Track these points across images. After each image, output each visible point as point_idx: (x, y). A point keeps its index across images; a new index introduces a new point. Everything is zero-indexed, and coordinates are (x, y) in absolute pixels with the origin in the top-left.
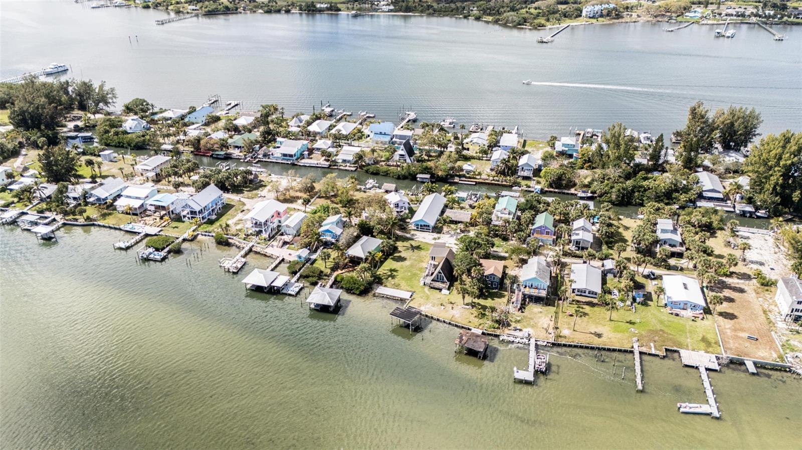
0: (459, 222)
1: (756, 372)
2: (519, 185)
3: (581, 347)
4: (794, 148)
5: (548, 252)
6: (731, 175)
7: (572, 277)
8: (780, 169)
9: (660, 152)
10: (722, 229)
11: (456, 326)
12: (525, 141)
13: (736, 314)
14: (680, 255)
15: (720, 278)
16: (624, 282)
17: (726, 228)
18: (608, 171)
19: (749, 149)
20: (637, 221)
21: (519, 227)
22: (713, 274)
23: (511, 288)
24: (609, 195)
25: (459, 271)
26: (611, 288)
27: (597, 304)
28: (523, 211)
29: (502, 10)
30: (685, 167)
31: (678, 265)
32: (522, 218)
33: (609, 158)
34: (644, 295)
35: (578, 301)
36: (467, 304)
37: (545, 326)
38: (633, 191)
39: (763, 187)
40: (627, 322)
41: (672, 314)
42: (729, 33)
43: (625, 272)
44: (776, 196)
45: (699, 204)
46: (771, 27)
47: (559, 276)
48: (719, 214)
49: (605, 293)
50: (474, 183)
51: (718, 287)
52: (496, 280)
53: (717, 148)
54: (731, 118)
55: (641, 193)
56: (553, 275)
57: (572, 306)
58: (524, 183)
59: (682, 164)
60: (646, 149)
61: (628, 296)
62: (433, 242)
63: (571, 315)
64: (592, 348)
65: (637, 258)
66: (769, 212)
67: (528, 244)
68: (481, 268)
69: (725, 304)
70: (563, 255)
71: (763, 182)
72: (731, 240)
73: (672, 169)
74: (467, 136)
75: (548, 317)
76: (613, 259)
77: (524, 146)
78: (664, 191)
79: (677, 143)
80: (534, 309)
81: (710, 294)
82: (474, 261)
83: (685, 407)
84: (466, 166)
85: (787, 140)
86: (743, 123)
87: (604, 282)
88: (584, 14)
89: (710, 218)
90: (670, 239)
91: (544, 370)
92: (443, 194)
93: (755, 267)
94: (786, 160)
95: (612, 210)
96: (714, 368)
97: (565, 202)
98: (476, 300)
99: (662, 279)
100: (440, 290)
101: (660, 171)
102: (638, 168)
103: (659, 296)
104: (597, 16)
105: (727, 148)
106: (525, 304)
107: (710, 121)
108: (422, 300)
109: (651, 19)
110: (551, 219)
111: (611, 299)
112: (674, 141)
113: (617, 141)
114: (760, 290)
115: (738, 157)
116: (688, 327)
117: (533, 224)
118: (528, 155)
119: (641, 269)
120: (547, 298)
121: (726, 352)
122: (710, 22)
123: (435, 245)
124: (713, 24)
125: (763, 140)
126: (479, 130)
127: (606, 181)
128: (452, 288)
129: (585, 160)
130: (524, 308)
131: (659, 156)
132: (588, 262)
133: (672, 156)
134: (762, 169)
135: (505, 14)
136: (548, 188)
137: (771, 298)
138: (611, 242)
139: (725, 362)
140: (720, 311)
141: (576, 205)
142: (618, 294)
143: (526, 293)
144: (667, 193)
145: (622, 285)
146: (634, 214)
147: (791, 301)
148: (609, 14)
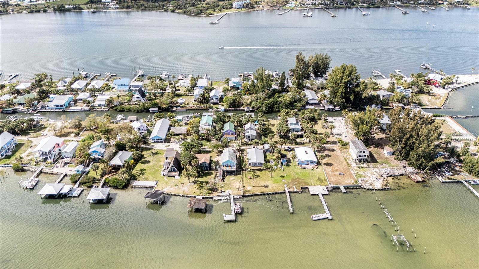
0: (180, 134)
1: (345, 191)
2: (212, 108)
3: (258, 195)
4: (348, 73)
5: (233, 145)
6: (321, 90)
7: (248, 156)
8: (343, 84)
9: (284, 81)
10: (320, 119)
11: (187, 196)
12: (212, 82)
13: (332, 163)
14: (302, 136)
15: (322, 145)
16: (276, 155)
17: (322, 118)
18: (259, 95)
19: (327, 75)
20: (278, 120)
21: (215, 133)
22: (319, 144)
23: (216, 169)
24: (261, 108)
25: (184, 164)
26: (270, 159)
27: (263, 169)
28: (216, 123)
29: (186, 6)
30: (298, 89)
31: (301, 142)
32: (216, 127)
33: (258, 87)
34: (287, 160)
35: (253, 170)
36: (192, 183)
37: (238, 187)
38: (273, 105)
39: (336, 95)
40: (280, 177)
41: (302, 168)
42: (310, 14)
43: (275, 149)
44: (343, 99)
45: (307, 107)
46: (329, 10)
47: (241, 157)
48: (318, 111)
49: (267, 163)
50: (186, 110)
51: (322, 150)
52: (206, 165)
53: (312, 76)
54: (316, 59)
55: (278, 105)
56: (238, 157)
57: (250, 173)
58: (214, 106)
59: (296, 87)
60: (277, 81)
61: (279, 162)
62: (166, 149)
63: (251, 178)
64: (264, 195)
65: (281, 141)
66: (341, 107)
67: (222, 142)
68: (197, 160)
69: (327, 159)
70: (242, 145)
71: (336, 92)
72: (325, 124)
73: (292, 90)
74: (177, 82)
75: (238, 181)
76: (268, 143)
77: (211, 85)
78: (289, 102)
79: (292, 75)
80: (230, 178)
81: (319, 155)
82: (192, 156)
83: (315, 217)
84: (180, 100)
85: (344, 69)
86: (323, 62)
87: (265, 156)
88: (234, 6)
89: (314, 114)
90: (295, 128)
91: (240, 212)
92: (168, 118)
93: (338, 137)
94: (345, 80)
95: (264, 116)
96: (326, 193)
97: (238, 115)
98: (197, 179)
99: (294, 151)
100: (174, 177)
101: (285, 92)
102: (274, 91)
103: (294, 159)
104: (241, 8)
105: (317, 76)
106: (224, 176)
107: (307, 62)
108: (164, 185)
109: (270, 8)
110: (233, 125)
111: (270, 166)
112: (290, 75)
113: (261, 78)
114: (342, 149)
115: (323, 80)
116: (310, 174)
117: (223, 130)
118: (214, 90)
119: (283, 147)
120: (236, 171)
121: (330, 184)
122: (300, 9)
123: (167, 150)
124: (301, 10)
125: (333, 70)
126: (184, 78)
127: (259, 101)
128: (181, 174)
129: (246, 90)
130: (225, 179)
131: (284, 84)
132: (255, 147)
133: (291, 83)
134: (334, 85)
135: (189, 8)
136: (228, 108)
137: (347, 152)
138: (266, 134)
139: (330, 189)
140: (324, 163)
141: (245, 116)
142: (273, 162)
143: (224, 170)
144: (291, 103)
145: (275, 157)
146: (276, 117)
147: (357, 152)
148: (247, 6)
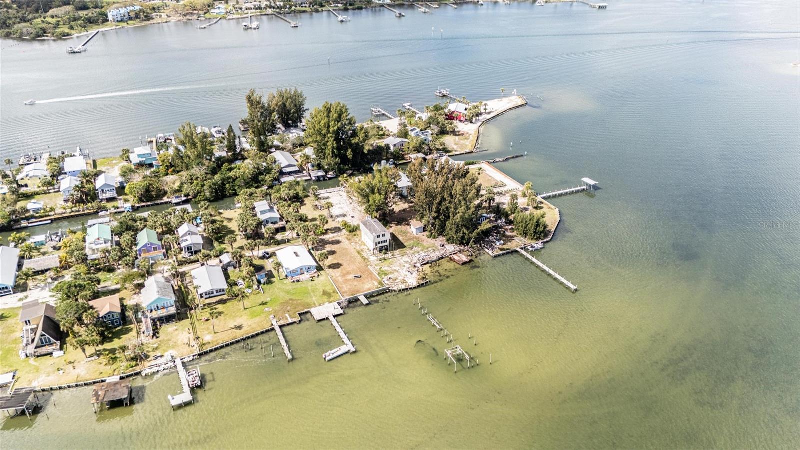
0: (47, 270)
1: (368, 302)
2: (105, 209)
3: (227, 345)
4: (336, 115)
5: (163, 268)
6: (299, 148)
7: (196, 283)
8: (331, 135)
9: (235, 142)
10: (307, 196)
11: (86, 385)
12: (94, 161)
13: (340, 262)
14: (283, 229)
15: (320, 237)
16: (246, 270)
17: (310, 194)
18: (193, 171)
19: (304, 124)
20: (237, 210)
21: (122, 253)
22: (313, 236)
23: (136, 319)
24: (203, 194)
25: (67, 324)
26: (236, 279)
27: (228, 300)
28: (120, 234)
30: (261, 151)
31: (284, 238)
32: (121, 243)
33: (190, 158)
34: (266, 274)
35: (209, 304)
36: (91, 356)
37: (186, 341)
38: (223, 184)
39: (325, 153)
40: (261, 305)
41: (294, 282)
42: (255, 24)
43: (243, 260)
44: (336, 158)
45: (283, 180)
46: (285, 16)
47: (183, 287)
48: (301, 184)
49: (232, 286)
50: (50, 221)
51: (321, 246)
52: (116, 317)
53: (280, 128)
54: (281, 99)
55: (231, 184)
56: (176, 288)
57: (205, 310)
58: (109, 205)
59: (257, 148)
60: (222, 142)
61: (253, 281)
62: (20, 304)
63: (208, 320)
64: (238, 342)
65: (249, 244)
66: (335, 172)
67: (138, 267)
68: (94, 311)
69: (330, 257)
70: (179, 265)
71: (323, 149)
72: (317, 203)
73: (251, 155)
74: (19, 171)
75: (185, 331)
76: (228, 252)
77: (95, 166)
78: (250, 176)
79: (246, 130)
80: (168, 329)
81: (317, 254)
82: (82, 306)
83: (329, 355)
84: (31, 205)
85: (329, 110)
86: (292, 102)
87: (227, 276)
88: (110, 17)
89: (296, 190)
90: (270, 218)
91: (199, 384)
92: (13, 244)
93: (341, 219)
94: (333, 127)
95: (211, 207)
96: (339, 313)
97: (162, 212)
98: (101, 347)
99: (276, 255)
100: (51, 354)
101: (240, 159)
102: (220, 161)
103: (278, 270)
104: (126, 19)
105: (288, 126)
106: (157, 328)
107: (266, 105)
108: (31, 375)
109: (182, 18)
110: (154, 234)
111: (239, 290)
112: (243, 129)
113: (191, 141)
114: (350, 237)
115: (299, 132)
116: (310, 288)
117: (136, 245)
118: (103, 175)
119: (256, 253)
120: (178, 313)
121: (343, 296)
122: (235, 16)
123: (24, 307)
124: (239, 18)
125: (311, 114)
126: (32, 161)
127: (195, 181)
128: (65, 346)
129: (167, 166)
130: (158, 333)
131: (236, 146)
132: (206, 263)
133: (246, 143)
134: (319, 138)
135: (16, 26)
136: (139, 203)
137: (359, 240)
138: (221, 238)
139: (345, 304)
140: (328, 264)
141: (175, 213)
142: (243, 283)
143: (154, 317)
144: (254, 177)
145: (245, 273)
146: (232, 205)
147: (373, 237)
148: (137, 16)
